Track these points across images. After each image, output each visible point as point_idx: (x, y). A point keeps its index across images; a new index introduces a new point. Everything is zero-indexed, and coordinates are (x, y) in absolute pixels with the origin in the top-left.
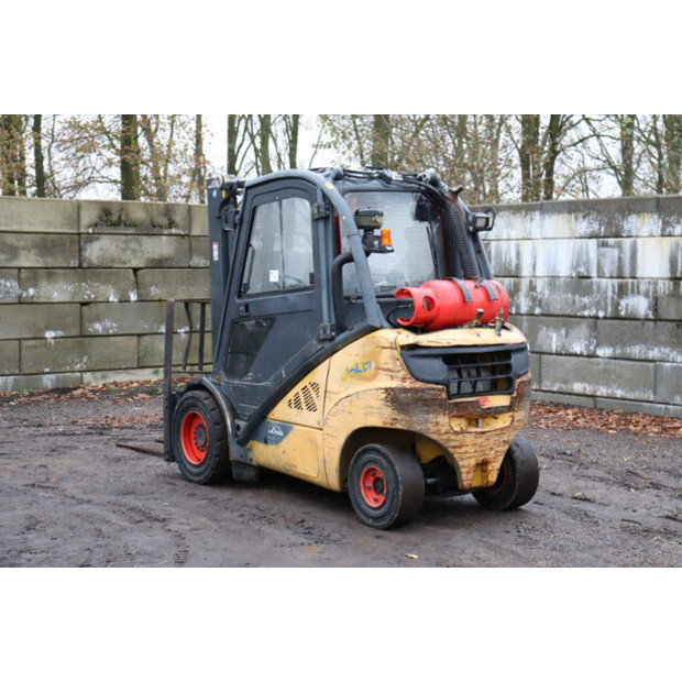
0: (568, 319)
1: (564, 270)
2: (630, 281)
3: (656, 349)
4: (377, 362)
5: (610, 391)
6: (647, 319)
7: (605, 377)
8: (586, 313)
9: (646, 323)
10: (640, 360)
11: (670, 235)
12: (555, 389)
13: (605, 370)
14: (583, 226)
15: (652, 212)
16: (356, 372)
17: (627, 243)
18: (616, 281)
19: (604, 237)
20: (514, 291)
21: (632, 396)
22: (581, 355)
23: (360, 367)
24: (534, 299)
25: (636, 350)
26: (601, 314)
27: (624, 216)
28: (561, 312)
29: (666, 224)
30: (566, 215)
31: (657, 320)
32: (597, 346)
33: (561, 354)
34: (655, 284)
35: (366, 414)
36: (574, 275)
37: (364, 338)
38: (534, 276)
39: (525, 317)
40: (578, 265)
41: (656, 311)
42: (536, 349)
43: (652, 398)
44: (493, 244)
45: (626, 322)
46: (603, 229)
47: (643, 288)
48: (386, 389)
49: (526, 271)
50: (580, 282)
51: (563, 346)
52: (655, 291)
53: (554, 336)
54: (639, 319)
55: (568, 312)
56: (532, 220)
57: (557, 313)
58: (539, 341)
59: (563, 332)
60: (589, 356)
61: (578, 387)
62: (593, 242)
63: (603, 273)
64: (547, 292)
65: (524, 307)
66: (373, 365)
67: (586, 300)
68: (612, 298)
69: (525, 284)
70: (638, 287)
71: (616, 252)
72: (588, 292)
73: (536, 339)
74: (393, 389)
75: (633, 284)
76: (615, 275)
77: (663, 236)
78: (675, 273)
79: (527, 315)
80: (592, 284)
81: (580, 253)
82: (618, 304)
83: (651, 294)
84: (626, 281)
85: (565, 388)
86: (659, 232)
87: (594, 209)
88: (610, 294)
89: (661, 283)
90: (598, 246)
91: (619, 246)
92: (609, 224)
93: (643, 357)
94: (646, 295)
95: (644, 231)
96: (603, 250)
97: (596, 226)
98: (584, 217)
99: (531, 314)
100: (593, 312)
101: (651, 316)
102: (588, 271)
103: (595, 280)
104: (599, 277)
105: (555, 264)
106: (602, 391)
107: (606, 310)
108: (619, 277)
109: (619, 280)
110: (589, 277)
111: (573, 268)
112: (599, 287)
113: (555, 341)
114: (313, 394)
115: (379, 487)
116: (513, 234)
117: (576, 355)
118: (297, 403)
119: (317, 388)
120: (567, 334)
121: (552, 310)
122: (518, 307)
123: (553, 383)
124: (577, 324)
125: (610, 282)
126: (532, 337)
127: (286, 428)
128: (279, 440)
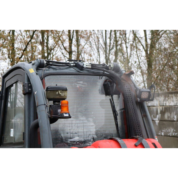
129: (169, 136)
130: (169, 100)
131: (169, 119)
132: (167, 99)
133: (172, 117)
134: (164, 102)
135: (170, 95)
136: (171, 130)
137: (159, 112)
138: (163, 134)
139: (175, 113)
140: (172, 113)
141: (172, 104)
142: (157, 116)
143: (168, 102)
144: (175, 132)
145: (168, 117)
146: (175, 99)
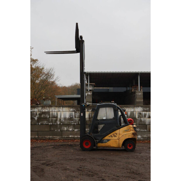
0: (68, 125)
1: (67, 117)
4: (130, 129)
8: (72, 124)
12: (66, 137)
13: (76, 133)
14: (72, 110)
16: (126, 131)
18: (78, 118)
19: (76, 111)
20: (57, 120)
22: (71, 131)
24: (61, 122)
26: (75, 124)
29: (88, 110)
30: (68, 108)
32: (74, 129)
33: (67, 131)
35: (129, 136)
37: (127, 126)
39: (58, 125)
40: (71, 116)
42: (61, 130)
44: (51, 112)
49: (59, 117)
50: (71, 119)
51: (67, 130)
53: (65, 128)
55: (69, 124)
56: (60, 108)
59: (67, 127)
60: (73, 131)
61: (70, 136)
62: (73, 112)
64: (64, 120)
65: (58, 123)
67: (72, 122)
69: (58, 119)
71: (78, 114)
72: (73, 120)
78: (90, 117)
80: (73, 119)
81: (71, 114)
82: (79, 122)
85: (68, 137)
88: (77, 120)
89: (87, 119)
90: (75, 113)
92: (77, 109)
97: (74, 110)
98: (72, 108)
99: (60, 124)
102: (73, 117)
104: (75, 118)
106: (76, 136)
111: (69, 116)
112: (75, 119)
113: (65, 129)
114: (115, 135)
115: (130, 146)
116: (56, 111)
117: (70, 131)
118: (111, 136)
119: (116, 134)
120: (68, 127)
121: (65, 123)
122: (57, 123)
123: (65, 136)
124: (71, 126)
125: (77, 119)
126: (60, 128)
127: (108, 140)
128: (106, 142)
129: (44, 124)
131: (45, 117)
132: (43, 108)
133: (46, 116)
134: (42, 110)
135: (45, 107)
137: (38, 114)
138: (40, 124)
139: (48, 114)
141: (46, 111)
142: (37, 116)
143: (44, 110)
145: (44, 116)
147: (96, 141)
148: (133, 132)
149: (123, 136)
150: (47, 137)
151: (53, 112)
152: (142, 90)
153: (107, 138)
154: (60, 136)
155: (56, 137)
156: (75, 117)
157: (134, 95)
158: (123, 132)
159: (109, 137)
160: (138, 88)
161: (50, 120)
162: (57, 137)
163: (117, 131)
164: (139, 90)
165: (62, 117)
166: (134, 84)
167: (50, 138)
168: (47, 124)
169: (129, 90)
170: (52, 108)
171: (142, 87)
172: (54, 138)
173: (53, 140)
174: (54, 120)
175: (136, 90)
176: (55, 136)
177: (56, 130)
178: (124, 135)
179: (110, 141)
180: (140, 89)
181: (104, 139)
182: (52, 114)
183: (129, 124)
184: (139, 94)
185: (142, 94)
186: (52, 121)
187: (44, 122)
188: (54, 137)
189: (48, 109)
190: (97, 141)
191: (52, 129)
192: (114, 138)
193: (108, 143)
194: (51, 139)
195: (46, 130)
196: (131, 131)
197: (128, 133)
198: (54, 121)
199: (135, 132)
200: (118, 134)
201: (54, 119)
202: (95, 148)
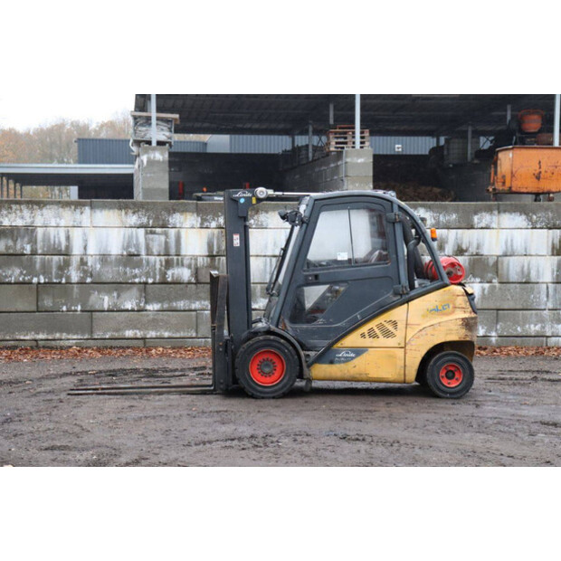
0: (119, 286)
1: (115, 249)
2: (175, 258)
3: (198, 303)
4: (454, 304)
5: (158, 334)
6: (189, 283)
7: (154, 323)
8: (137, 280)
9: (189, 286)
10: (184, 311)
11: (207, 228)
12: (107, 337)
13: (154, 320)
14: (133, 219)
15: (193, 212)
16: (436, 311)
17: (172, 232)
18: (163, 258)
19: (152, 227)
20: (67, 264)
21: (178, 335)
22: (133, 310)
23: (440, 308)
24: (85, 272)
25: (181, 304)
26: (150, 281)
27: (169, 214)
28: (112, 281)
29: (203, 220)
30: (116, 211)
31: (198, 283)
32: (146, 303)
33: (113, 311)
34: (196, 260)
35: (447, 334)
36: (125, 253)
38: (85, 255)
39: (75, 286)
40: (128, 246)
41: (196, 278)
42: (88, 309)
43: (194, 335)
44: (40, 232)
45: (172, 286)
46: (151, 222)
47: (186, 262)
48: (463, 319)
49: (77, 250)
50: (130, 258)
51: (115, 305)
52: (196, 264)
53: (106, 298)
54: (183, 283)
55: (121, 280)
56: (82, 213)
57: (109, 281)
58: (90, 303)
59: (115, 294)
60: (138, 311)
61: (129, 333)
62: (142, 231)
63: (152, 252)
64: (98, 266)
65: (75, 277)
66: (451, 306)
67: (137, 271)
68: (160, 269)
69: (75, 261)
70: (182, 261)
71: (163, 238)
72: (139, 265)
73: (88, 301)
74: (466, 318)
75: (178, 259)
76: (162, 253)
77: (201, 228)
78: (212, 252)
79: (78, 283)
80: (142, 260)
81: (130, 237)
82: (166, 273)
83: (193, 266)
84: (171, 257)
85: (116, 335)
86: (199, 226)
87: (143, 208)
88: (158, 266)
89: (200, 260)
90: (146, 233)
91: (166, 234)
92: (157, 218)
93: (187, 308)
94: (189, 267)
95: (187, 224)
96: (151, 236)
97: (145, 220)
98: (134, 213)
99: (82, 283)
100: (143, 279)
101: (193, 280)
102: (138, 251)
103: (144, 257)
104: (147, 255)
105: (107, 246)
106: (152, 334)
107: (155, 278)
108: (164, 255)
109: (166, 257)
110: (138, 255)
111: (124, 249)
112: (148, 262)
113: (107, 301)
114: (390, 328)
115: (450, 376)
116: (63, 223)
117: (127, 311)
118: (372, 334)
119: (395, 324)
120: (119, 296)
121: (104, 279)
122: (68, 277)
123: (105, 332)
124: (129, 289)
125: (158, 258)
126: (84, 299)
127: (359, 351)
128: (348, 360)
129: (9, 283)
130: (10, 216)
131: (11, 251)
132: (4, 212)
133: (18, 246)
135: (14, 207)
136: (13, 271)
139: (26, 239)
140: (19, 240)
141: (19, 223)
143: (7, 219)
144: (25, 275)
145: (8, 248)
146: (29, 214)
147: (308, 356)
148: (467, 315)
149: (423, 332)
150: (22, 338)
151: (52, 231)
152: (367, 144)
153: (352, 340)
154: (83, 334)
155: (64, 336)
156: (149, 253)
157: (332, 165)
158: (424, 316)
159: (363, 336)
160: (354, 137)
161: (38, 266)
162: (69, 337)
163: (398, 314)
164: (358, 145)
165: (91, 251)
166: (332, 122)
167: (36, 340)
168: (24, 283)
169: (307, 146)
170: (45, 211)
171: (367, 134)
172: (54, 340)
173: (52, 348)
174: (54, 263)
175: (346, 143)
176: (61, 331)
177: (64, 308)
178: (429, 330)
179: (364, 354)
180: (362, 143)
181: (339, 345)
182: (46, 238)
183: (447, 280)
184: (360, 161)
185: (371, 160)
186: (45, 269)
187: (10, 272)
188: (58, 335)
189: (26, 213)
190: (312, 354)
191: (48, 302)
192: (382, 341)
193: (356, 361)
194: (44, 347)
195: (20, 307)
196: (458, 311)
197: (445, 318)
198: (54, 270)
199: (473, 315)
200: (401, 325)
201: (56, 258)
202: (300, 383)
